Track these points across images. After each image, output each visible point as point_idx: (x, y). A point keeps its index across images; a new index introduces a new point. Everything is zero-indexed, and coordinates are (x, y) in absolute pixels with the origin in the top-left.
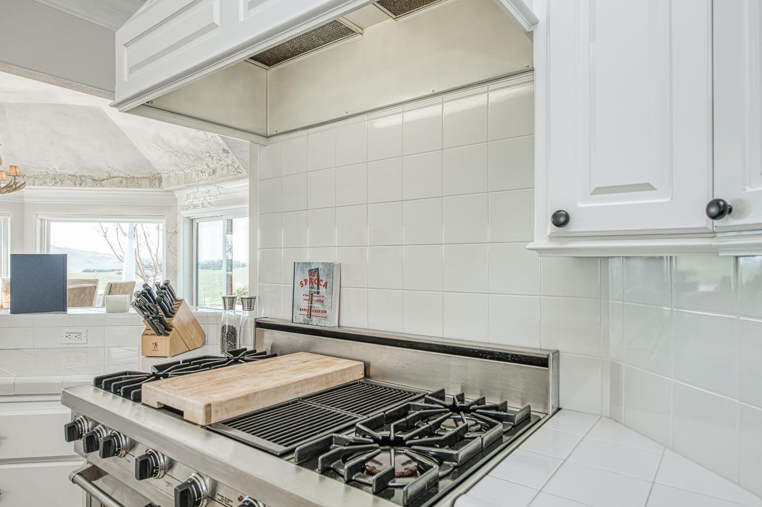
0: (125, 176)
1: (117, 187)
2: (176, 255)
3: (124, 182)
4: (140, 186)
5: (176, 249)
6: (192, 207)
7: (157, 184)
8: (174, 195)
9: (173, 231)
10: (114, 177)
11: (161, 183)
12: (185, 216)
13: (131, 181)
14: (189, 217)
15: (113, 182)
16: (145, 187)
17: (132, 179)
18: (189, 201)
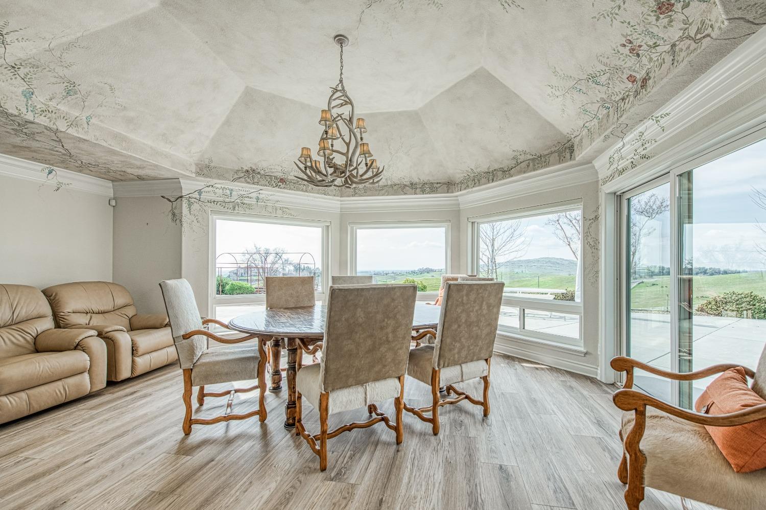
0: (531, 157)
1: (524, 172)
2: (597, 249)
3: (531, 165)
4: (547, 165)
5: (597, 241)
6: (617, 175)
7: (568, 155)
8: (594, 167)
9: (593, 217)
10: (521, 162)
11: (572, 152)
12: (607, 192)
13: (537, 161)
14: (615, 193)
15: (521, 168)
16: (554, 165)
17: (539, 159)
18: (612, 167)
